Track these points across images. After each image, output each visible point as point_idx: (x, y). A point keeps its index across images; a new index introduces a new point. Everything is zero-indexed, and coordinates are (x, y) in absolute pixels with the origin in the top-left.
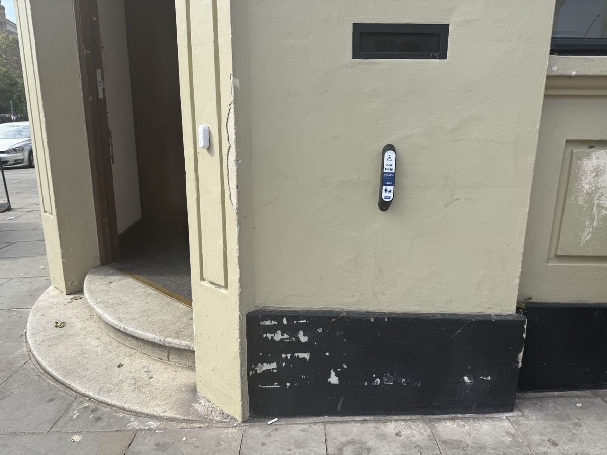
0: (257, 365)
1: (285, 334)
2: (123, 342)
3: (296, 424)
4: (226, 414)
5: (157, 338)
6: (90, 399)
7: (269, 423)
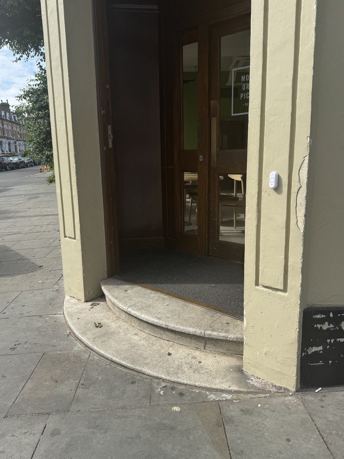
0: (309, 348)
1: (331, 325)
2: (160, 336)
3: (336, 391)
4: (279, 387)
5: (198, 332)
6: (164, 380)
7: (316, 391)
